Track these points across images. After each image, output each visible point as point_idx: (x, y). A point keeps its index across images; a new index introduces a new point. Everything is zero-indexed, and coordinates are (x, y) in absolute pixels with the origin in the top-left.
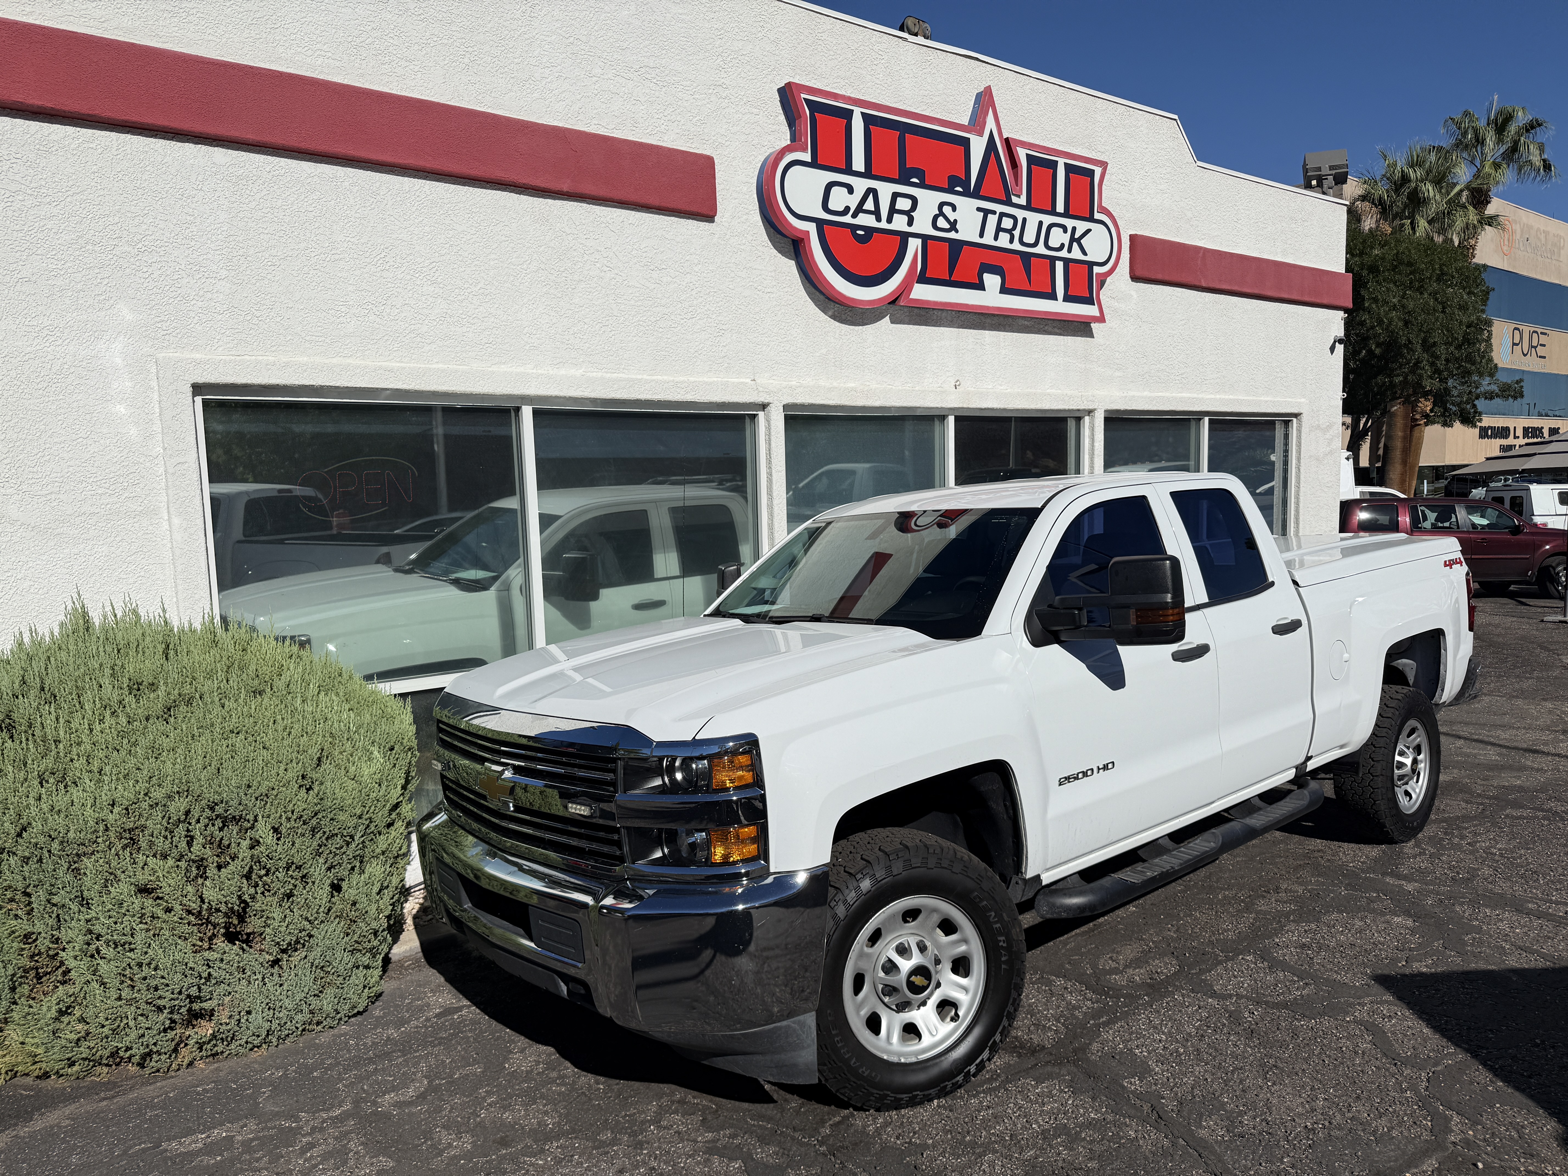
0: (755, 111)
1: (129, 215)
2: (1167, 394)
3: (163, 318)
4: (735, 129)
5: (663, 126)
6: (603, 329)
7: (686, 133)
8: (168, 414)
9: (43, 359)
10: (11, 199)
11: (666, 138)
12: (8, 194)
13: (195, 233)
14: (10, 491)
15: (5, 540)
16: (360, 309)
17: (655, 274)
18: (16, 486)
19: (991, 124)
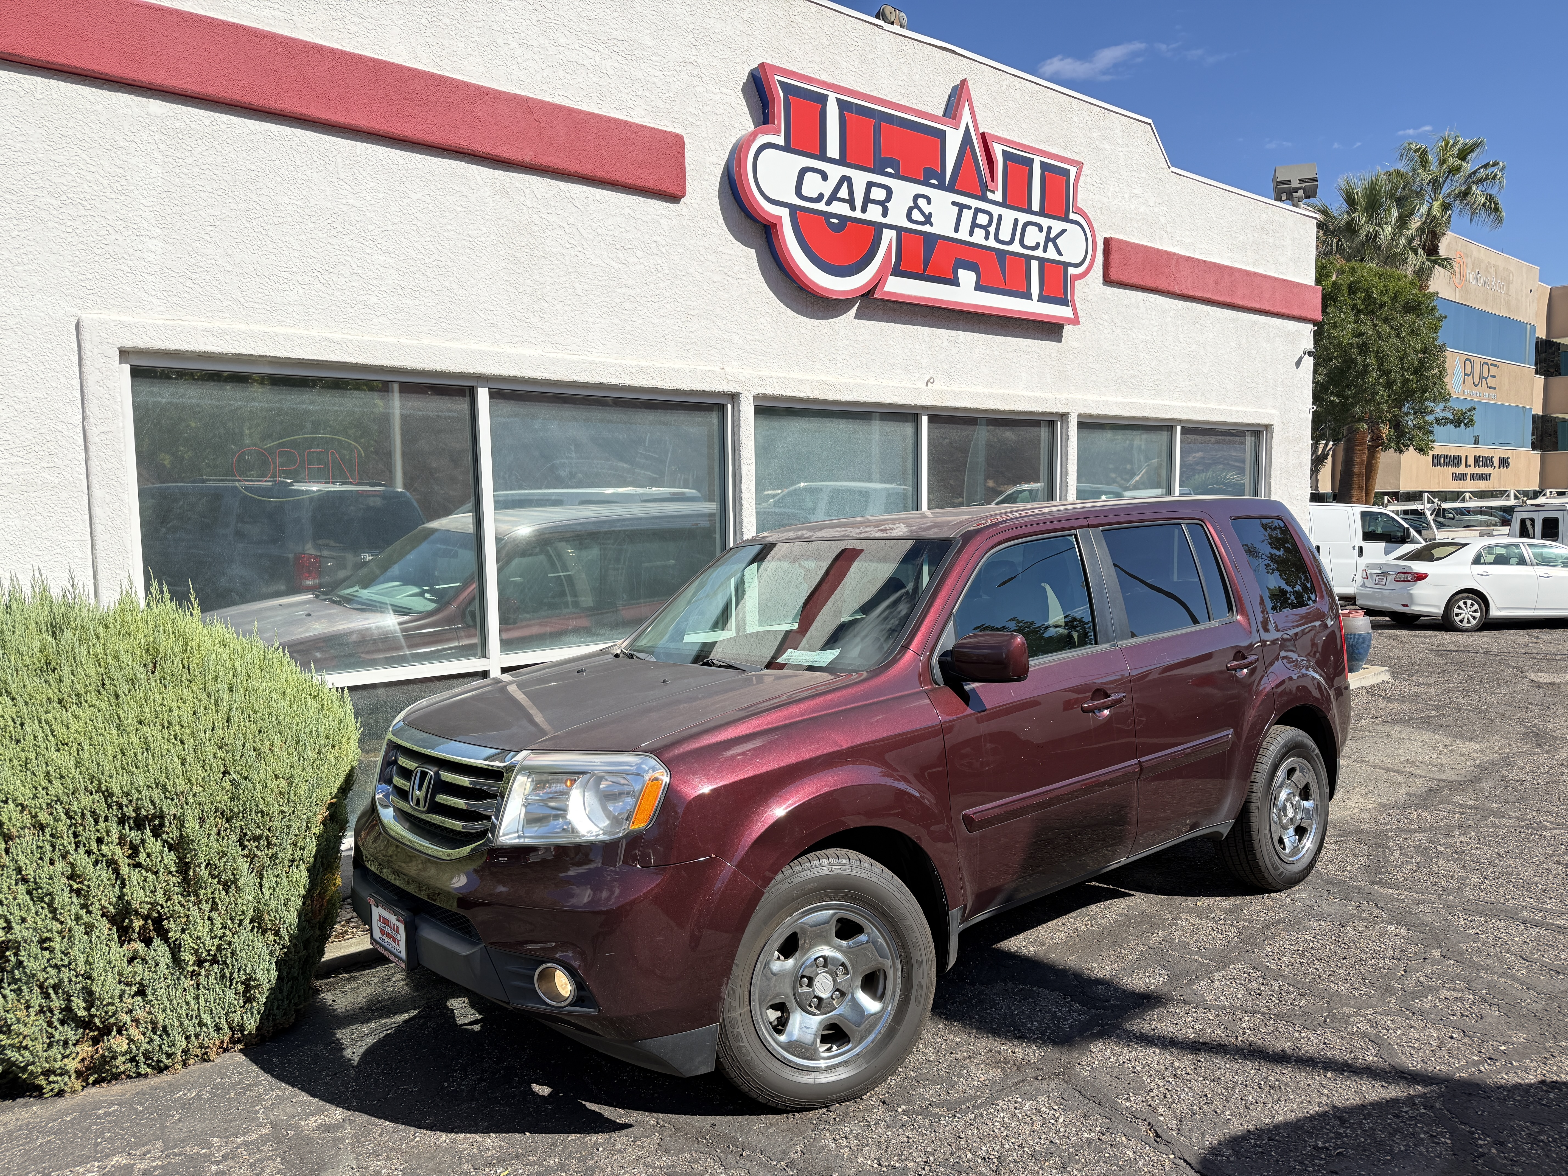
1: (52, 164)
2: (1140, 401)
3: (89, 276)
4: (706, 109)
5: (630, 101)
6: (566, 308)
7: (655, 110)
8: (91, 380)
11: (633, 114)
13: (125, 187)
16: (304, 276)
17: (620, 255)
19: (966, 118)
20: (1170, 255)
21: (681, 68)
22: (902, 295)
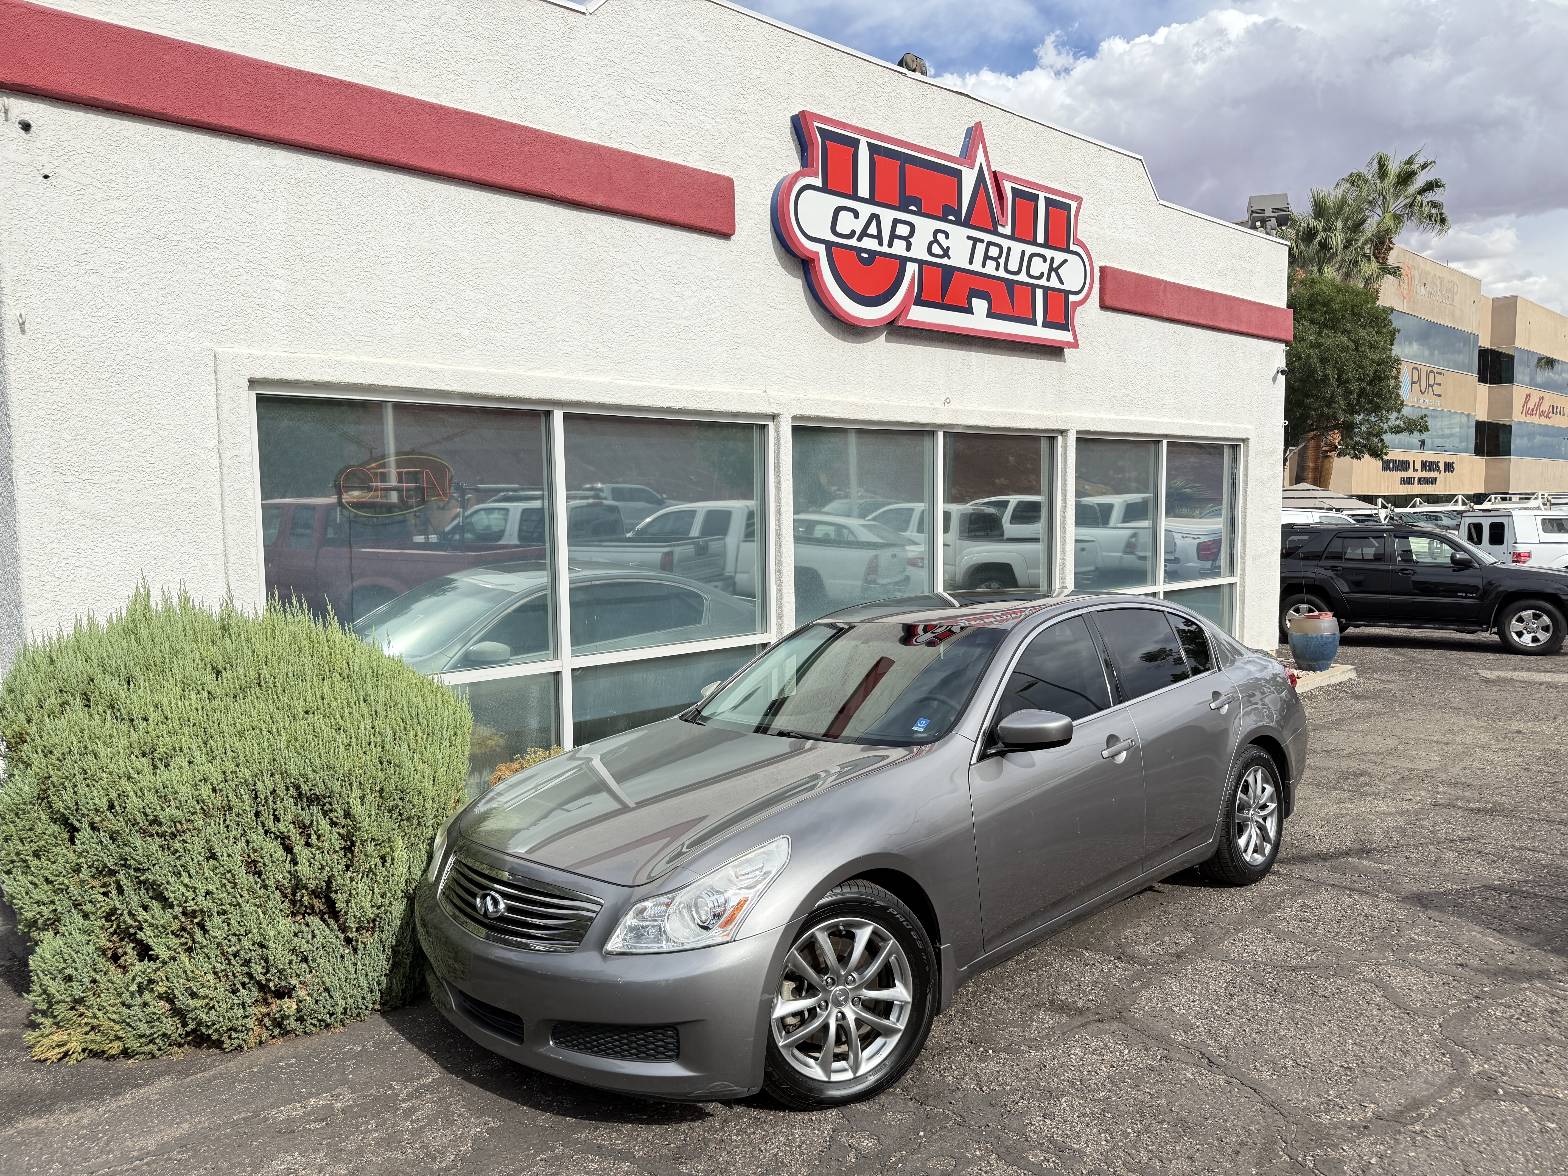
0: (771, 136)
1: (193, 212)
2: (1131, 418)
3: (222, 313)
4: (751, 153)
5: (687, 147)
6: (630, 339)
7: (708, 154)
8: (225, 407)
9: (108, 350)
10: (82, 192)
11: (689, 159)
12: (80, 187)
13: (254, 232)
14: (71, 479)
15: (65, 527)
16: (407, 311)
17: (678, 289)
18: (77, 474)
19: (980, 158)
20: (1159, 282)
21: (730, 116)
22: (923, 323)
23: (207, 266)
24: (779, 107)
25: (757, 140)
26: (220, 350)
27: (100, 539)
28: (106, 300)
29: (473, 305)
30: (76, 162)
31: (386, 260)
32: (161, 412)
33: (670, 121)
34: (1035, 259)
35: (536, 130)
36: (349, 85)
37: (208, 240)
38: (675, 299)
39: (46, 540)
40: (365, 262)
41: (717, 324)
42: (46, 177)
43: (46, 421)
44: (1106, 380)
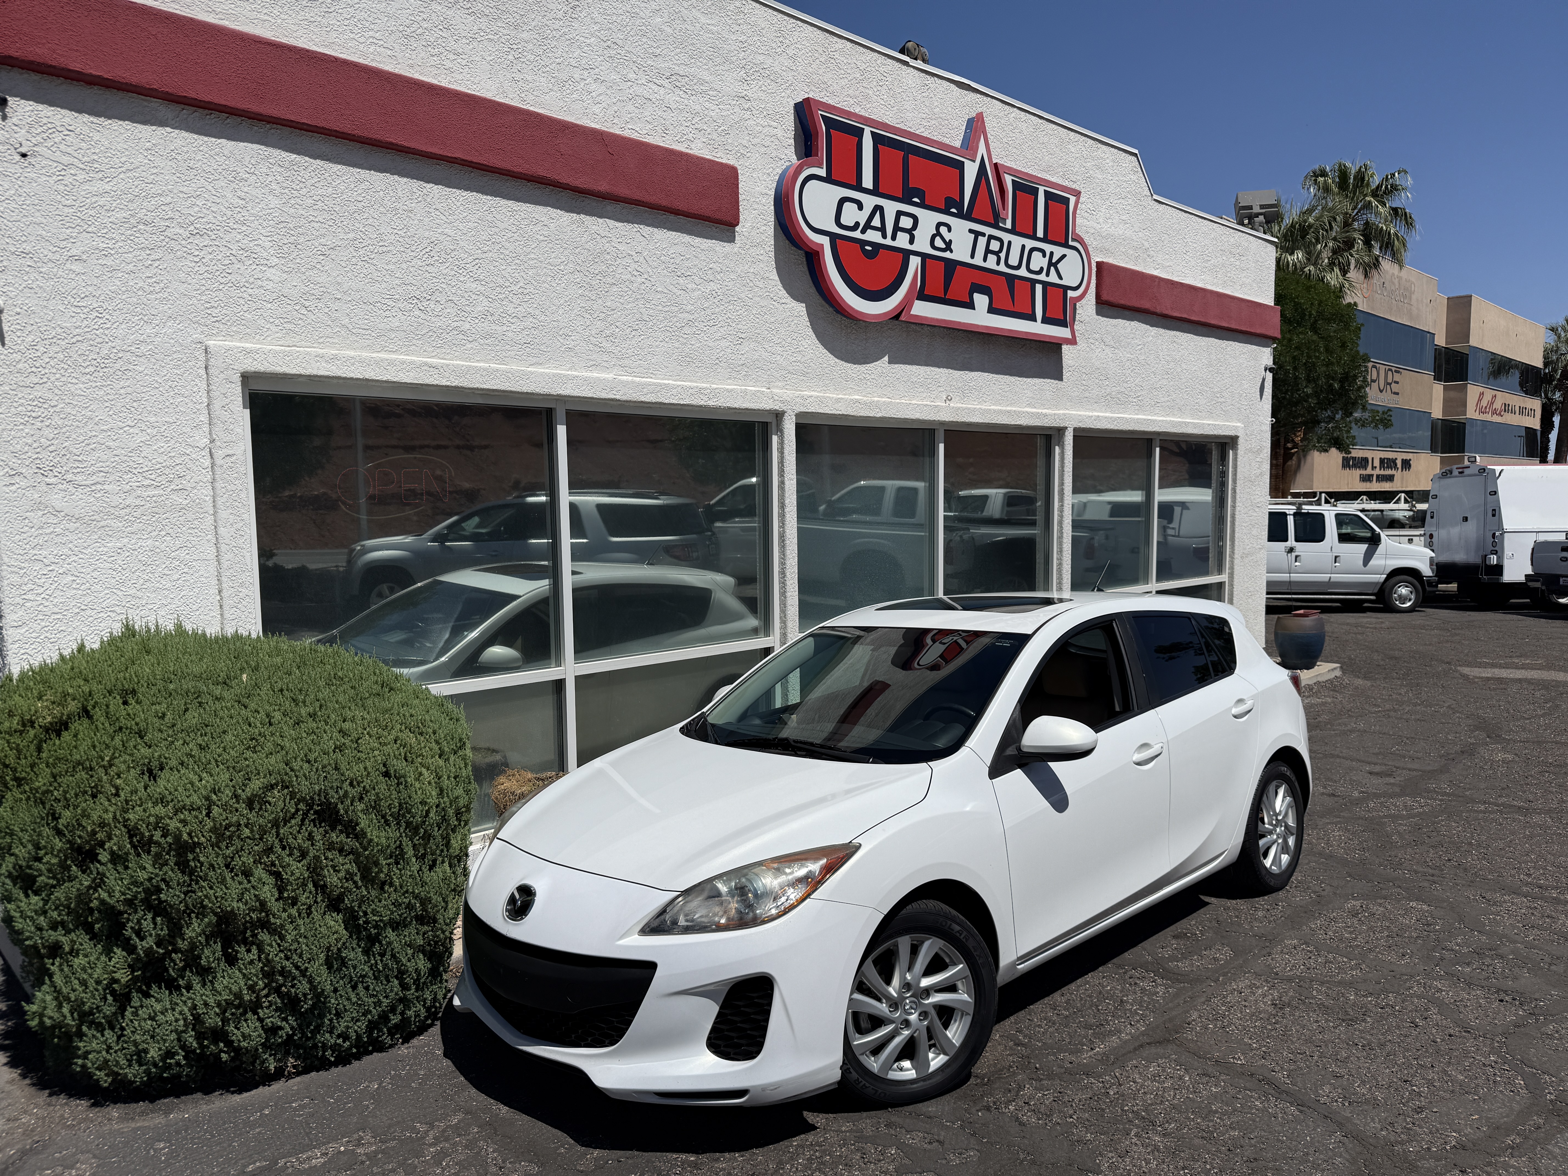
3: (214, 304)
4: (755, 141)
5: (691, 135)
6: (633, 333)
7: (712, 142)
8: (217, 405)
9: (91, 342)
10: (62, 173)
11: (693, 146)
12: (60, 167)
13: (246, 218)
14: (53, 480)
15: (48, 531)
16: (405, 303)
17: (681, 281)
18: (60, 476)
19: (982, 150)
20: (1151, 278)
21: (734, 102)
22: (926, 318)
23: (197, 253)
24: (783, 94)
25: (761, 128)
26: (211, 343)
27: (85, 545)
28: (90, 289)
29: (473, 296)
30: (56, 140)
31: (385, 249)
32: (149, 409)
33: (673, 106)
34: (1035, 254)
35: (538, 114)
36: (345, 62)
37: (198, 226)
38: (680, 292)
39: (28, 546)
40: (362, 252)
41: (721, 318)
42: (24, 155)
43: (26, 419)
44: (1101, 377)
